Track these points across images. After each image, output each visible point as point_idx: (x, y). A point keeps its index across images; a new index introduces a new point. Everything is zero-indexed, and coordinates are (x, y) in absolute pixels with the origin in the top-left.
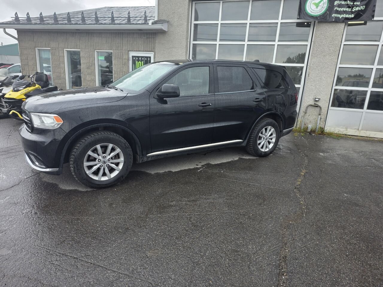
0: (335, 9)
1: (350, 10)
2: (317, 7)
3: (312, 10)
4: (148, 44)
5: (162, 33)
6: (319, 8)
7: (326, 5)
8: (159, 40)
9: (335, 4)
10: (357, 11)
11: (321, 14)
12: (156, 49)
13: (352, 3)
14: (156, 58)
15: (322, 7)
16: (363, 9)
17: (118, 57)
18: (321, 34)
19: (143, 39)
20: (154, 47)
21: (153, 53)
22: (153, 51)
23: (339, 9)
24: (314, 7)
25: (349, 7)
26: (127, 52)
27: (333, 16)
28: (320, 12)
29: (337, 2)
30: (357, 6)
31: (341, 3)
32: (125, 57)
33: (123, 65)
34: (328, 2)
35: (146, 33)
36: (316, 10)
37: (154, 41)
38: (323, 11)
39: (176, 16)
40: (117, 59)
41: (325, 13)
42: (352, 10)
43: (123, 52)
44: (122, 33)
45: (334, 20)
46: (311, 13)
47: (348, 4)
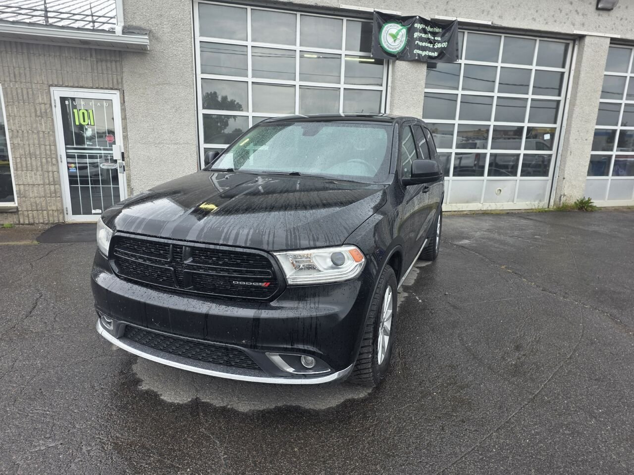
0: (416, 43)
1: (431, 47)
2: (395, 41)
3: (389, 45)
4: (103, 73)
5: (136, 53)
6: (398, 42)
7: (405, 39)
8: (129, 66)
9: (415, 37)
10: (440, 48)
11: (400, 50)
12: (125, 85)
13: (433, 38)
14: (126, 104)
15: (401, 41)
16: (446, 46)
17: (21, 98)
18: (402, 76)
19: (89, 63)
20: (120, 80)
21: (117, 92)
22: (116, 89)
23: (420, 44)
24: (391, 40)
25: (431, 43)
26: (45, 87)
27: (415, 52)
28: (398, 48)
29: (417, 33)
30: (439, 42)
31: (421, 36)
32: (43, 99)
33: (36, 116)
34: (407, 34)
35: (96, 50)
36: (393, 44)
37: (119, 69)
38: (402, 46)
39: (165, 23)
40: (16, 103)
41: (404, 49)
42: (433, 46)
43: (34, 87)
44: (28, 44)
45: (417, 58)
46: (387, 48)
47: (429, 39)
